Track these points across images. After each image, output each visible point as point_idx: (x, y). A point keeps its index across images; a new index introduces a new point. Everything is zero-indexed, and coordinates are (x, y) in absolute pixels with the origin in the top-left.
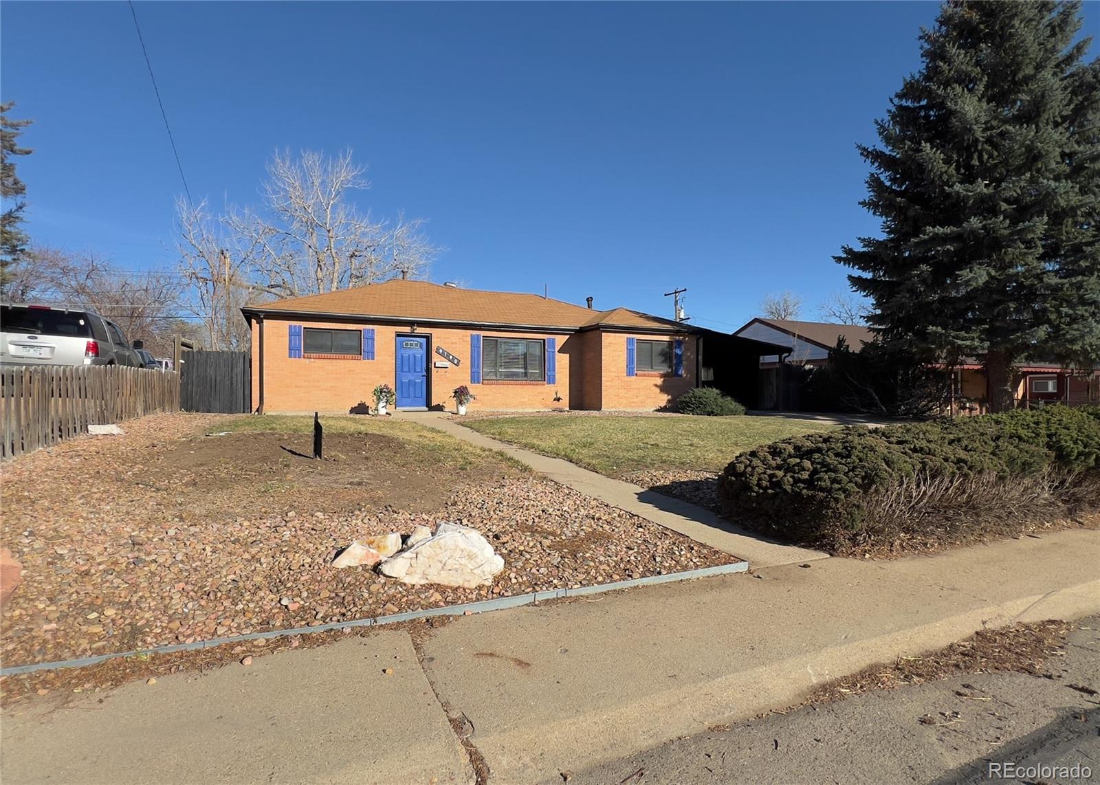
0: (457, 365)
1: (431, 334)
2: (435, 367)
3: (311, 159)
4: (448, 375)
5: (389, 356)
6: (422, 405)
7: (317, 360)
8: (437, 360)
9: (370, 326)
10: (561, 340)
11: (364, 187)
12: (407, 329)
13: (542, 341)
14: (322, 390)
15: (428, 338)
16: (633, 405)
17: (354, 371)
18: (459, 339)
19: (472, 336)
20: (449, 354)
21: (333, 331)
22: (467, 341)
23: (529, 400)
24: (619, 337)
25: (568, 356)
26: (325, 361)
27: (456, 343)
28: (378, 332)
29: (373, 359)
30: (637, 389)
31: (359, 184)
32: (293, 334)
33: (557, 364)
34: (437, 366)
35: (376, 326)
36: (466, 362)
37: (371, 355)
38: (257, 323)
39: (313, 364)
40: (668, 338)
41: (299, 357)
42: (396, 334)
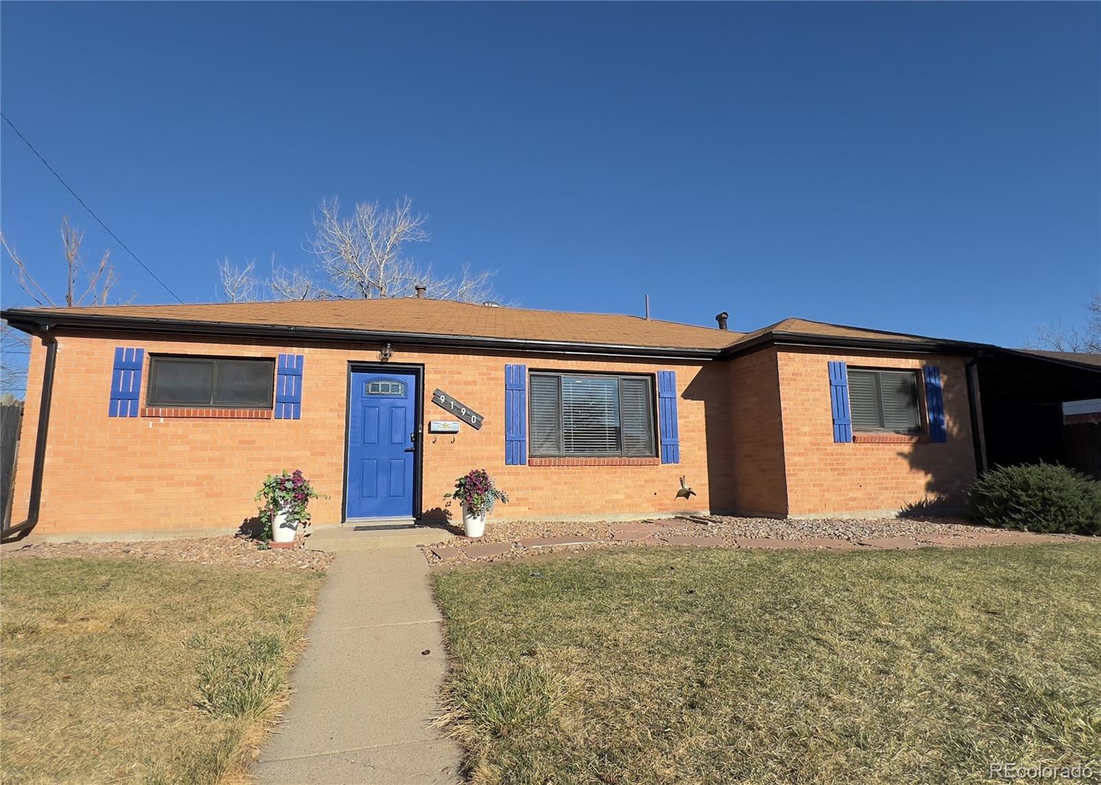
0: (477, 426)
1: (423, 365)
2: (430, 432)
3: (365, 211)
4: (456, 447)
5: (331, 410)
6: (407, 514)
7: (173, 422)
8: (435, 417)
9: (295, 349)
10: (685, 375)
11: (423, 238)
12: (373, 356)
13: (649, 378)
14: (180, 484)
15: (416, 371)
16: (852, 504)
17: (253, 442)
18: (481, 374)
19: (508, 369)
20: (459, 406)
21: (215, 361)
22: (496, 379)
23: (628, 496)
24: (812, 360)
25: (703, 402)
26: (191, 422)
27: (474, 383)
28: (310, 361)
29: (297, 417)
30: (857, 469)
32: (123, 366)
33: (680, 422)
34: (432, 429)
35: (306, 350)
36: (495, 421)
37: (291, 410)
38: (44, 344)
39: (162, 430)
40: (914, 363)
41: (134, 415)
42: (352, 366)
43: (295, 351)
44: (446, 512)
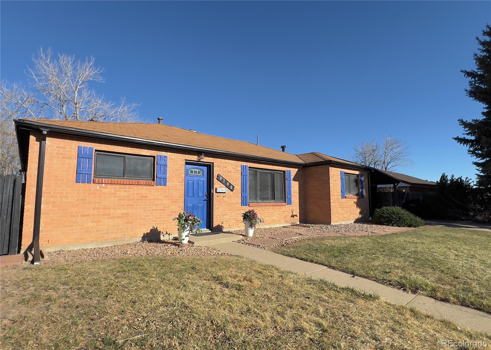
0: (232, 190)
1: (213, 163)
2: (216, 192)
4: (225, 199)
5: (179, 182)
6: (205, 228)
7: (109, 186)
8: (218, 186)
9: (164, 153)
10: (294, 171)
11: (101, 80)
12: (194, 158)
13: (283, 172)
14: (114, 217)
15: (210, 167)
16: (345, 219)
17: (147, 197)
18: (233, 168)
19: (243, 167)
20: (226, 181)
21: (126, 156)
22: (238, 171)
23: (278, 218)
24: (337, 170)
25: (298, 182)
26: (118, 187)
27: (231, 172)
28: (170, 159)
29: (165, 185)
30: (346, 207)
31: (98, 79)
32: (81, 156)
33: (292, 189)
34: (218, 191)
35: (168, 153)
36: (238, 187)
37: (163, 182)
38: (37, 140)
39: (104, 190)
40: (357, 172)
41: (89, 182)
42: (186, 162)
43: (163, 154)
44: (222, 226)
